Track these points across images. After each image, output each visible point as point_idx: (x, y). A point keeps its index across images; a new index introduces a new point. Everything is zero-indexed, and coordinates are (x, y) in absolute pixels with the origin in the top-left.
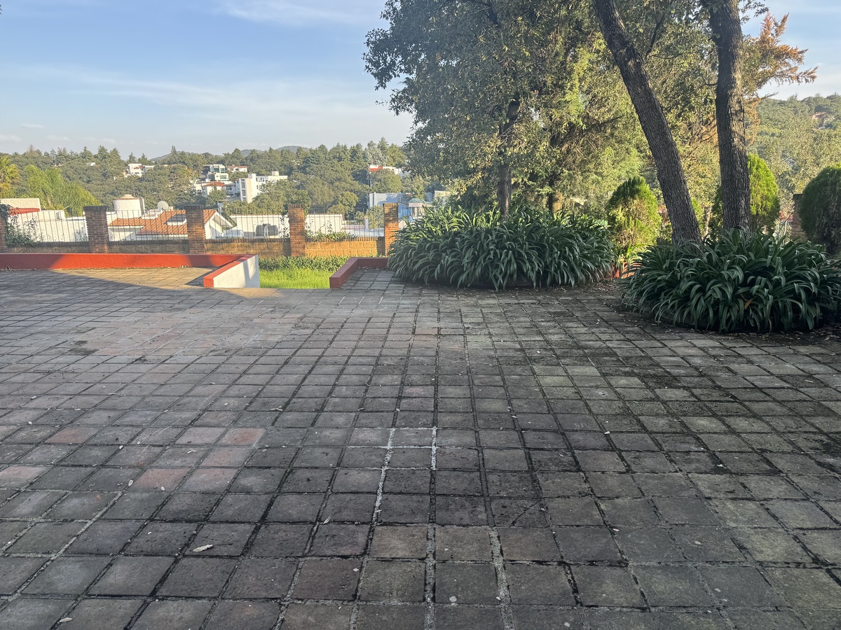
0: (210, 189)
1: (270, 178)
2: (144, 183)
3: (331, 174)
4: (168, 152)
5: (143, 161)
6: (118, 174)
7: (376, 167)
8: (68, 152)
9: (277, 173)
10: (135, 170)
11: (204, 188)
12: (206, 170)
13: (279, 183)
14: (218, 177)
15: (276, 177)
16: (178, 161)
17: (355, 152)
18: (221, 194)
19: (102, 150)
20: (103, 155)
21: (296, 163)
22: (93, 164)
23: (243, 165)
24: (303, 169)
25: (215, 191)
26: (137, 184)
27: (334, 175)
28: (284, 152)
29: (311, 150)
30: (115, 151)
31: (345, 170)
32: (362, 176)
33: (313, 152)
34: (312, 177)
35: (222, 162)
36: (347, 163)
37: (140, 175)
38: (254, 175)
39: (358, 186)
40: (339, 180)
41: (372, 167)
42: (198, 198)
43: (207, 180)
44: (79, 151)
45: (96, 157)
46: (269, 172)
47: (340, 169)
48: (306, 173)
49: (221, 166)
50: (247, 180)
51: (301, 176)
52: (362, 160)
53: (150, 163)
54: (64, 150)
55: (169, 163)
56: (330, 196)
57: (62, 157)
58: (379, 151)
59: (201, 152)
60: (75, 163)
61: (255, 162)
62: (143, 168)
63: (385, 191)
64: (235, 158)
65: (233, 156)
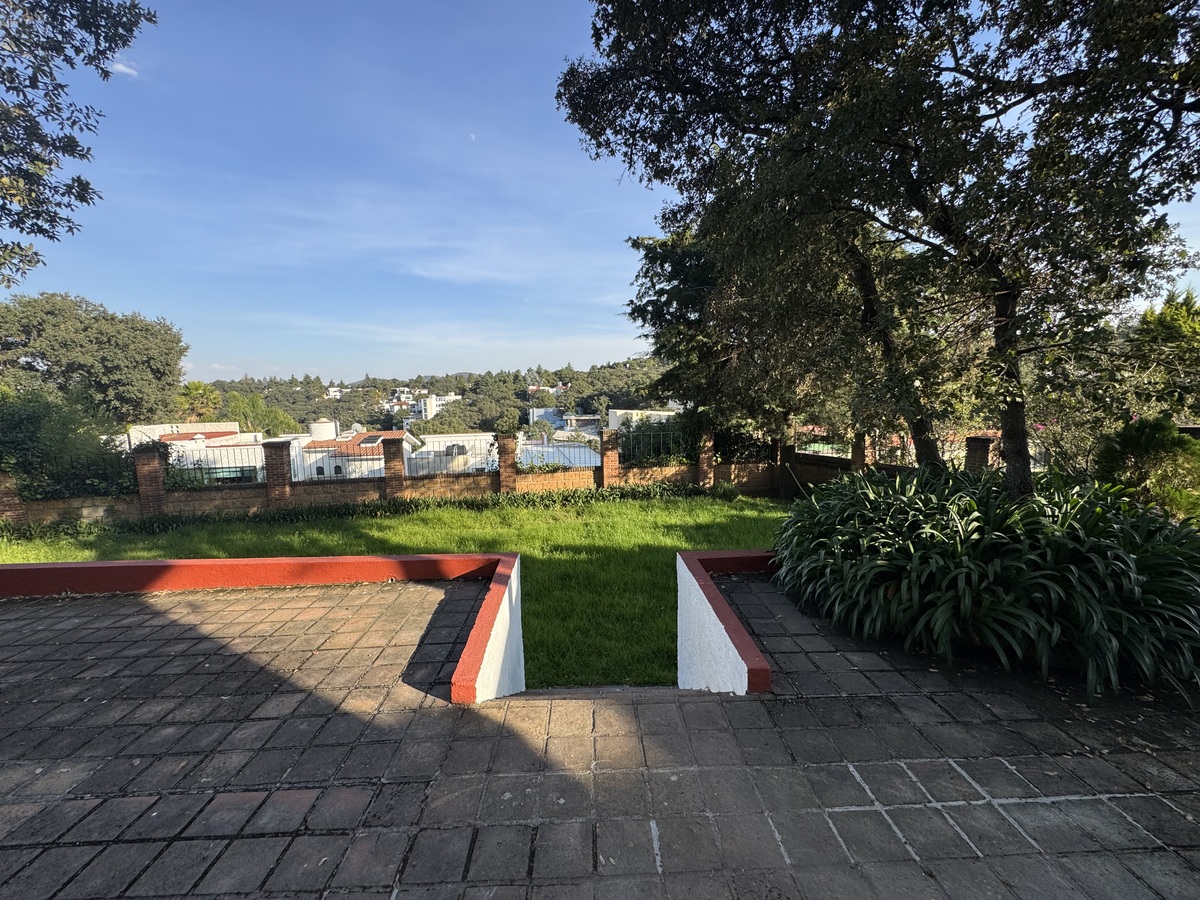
0: (397, 408)
1: (447, 398)
2: (341, 404)
3: (497, 394)
4: (363, 378)
5: (342, 386)
6: (318, 397)
7: (535, 388)
8: (278, 379)
9: (453, 394)
10: (334, 393)
11: (392, 407)
12: (394, 392)
13: (455, 402)
14: (403, 398)
15: (452, 397)
16: (371, 385)
17: (516, 377)
18: (407, 412)
19: (307, 377)
20: (307, 381)
21: (469, 386)
22: (298, 389)
23: (424, 387)
24: (474, 391)
25: (401, 410)
26: (336, 404)
27: (500, 395)
28: (459, 377)
29: (480, 375)
30: (318, 378)
31: (509, 390)
32: (523, 395)
33: (483, 377)
34: (482, 396)
35: (407, 386)
36: (510, 385)
37: (338, 397)
38: (434, 396)
39: (520, 403)
40: (504, 398)
41: (531, 387)
42: (386, 415)
43: (395, 401)
44: (287, 378)
45: (301, 383)
46: (446, 393)
47: (505, 389)
48: (476, 393)
49: (407, 389)
50: (428, 400)
51: (473, 396)
52: (523, 383)
53: (347, 387)
54: (275, 378)
55: (363, 387)
56: (497, 411)
57: (273, 383)
58: (537, 375)
59: (389, 378)
60: (283, 388)
61: (435, 386)
62: (340, 391)
63: (542, 407)
64: (418, 383)
65: (416, 381)
